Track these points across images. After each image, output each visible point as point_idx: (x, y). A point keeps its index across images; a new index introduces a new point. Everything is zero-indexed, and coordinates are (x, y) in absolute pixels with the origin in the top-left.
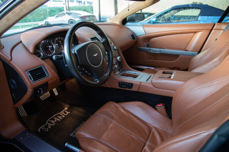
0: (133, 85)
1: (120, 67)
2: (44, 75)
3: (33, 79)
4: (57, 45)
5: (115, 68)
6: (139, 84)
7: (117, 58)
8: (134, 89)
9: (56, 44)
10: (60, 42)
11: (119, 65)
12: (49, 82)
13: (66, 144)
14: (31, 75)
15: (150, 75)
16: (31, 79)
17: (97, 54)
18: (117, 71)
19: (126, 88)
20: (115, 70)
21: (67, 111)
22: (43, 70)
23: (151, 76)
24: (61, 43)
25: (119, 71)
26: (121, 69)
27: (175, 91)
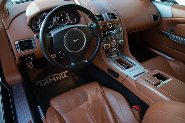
0: (119, 76)
1: (120, 51)
2: (31, 47)
3: (20, 49)
4: (58, 18)
5: (112, 50)
6: (125, 77)
7: (119, 41)
8: (119, 80)
9: (56, 17)
10: (62, 15)
11: (120, 49)
12: (35, 54)
13: (39, 106)
14: (19, 46)
15: (145, 70)
16: (18, 49)
17: (78, 40)
18: (115, 54)
19: (113, 75)
20: (112, 53)
21: (66, 74)
22: (31, 42)
23: (145, 72)
24: (62, 17)
25: (117, 54)
26: (121, 53)
27: (155, 102)
